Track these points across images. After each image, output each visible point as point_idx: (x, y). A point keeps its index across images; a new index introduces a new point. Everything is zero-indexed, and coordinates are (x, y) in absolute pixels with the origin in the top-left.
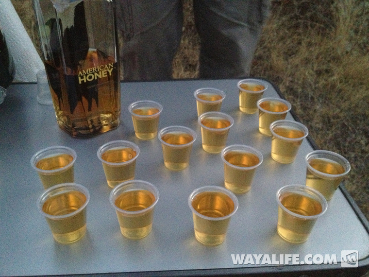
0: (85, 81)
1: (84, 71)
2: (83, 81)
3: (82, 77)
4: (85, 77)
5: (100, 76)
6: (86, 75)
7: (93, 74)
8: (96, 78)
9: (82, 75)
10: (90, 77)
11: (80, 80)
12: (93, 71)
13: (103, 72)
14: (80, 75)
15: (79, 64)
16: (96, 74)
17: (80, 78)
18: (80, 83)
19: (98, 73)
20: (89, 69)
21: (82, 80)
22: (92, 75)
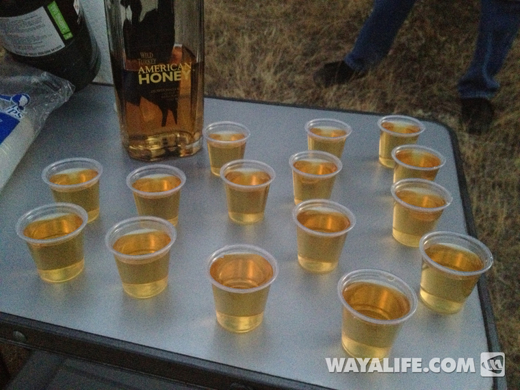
0: (148, 82)
1: (147, 67)
2: (145, 81)
3: (144, 76)
4: (148, 75)
5: (171, 79)
6: (150, 74)
7: (161, 73)
8: (164, 80)
9: (144, 72)
10: (156, 78)
11: (141, 79)
12: (160, 69)
13: (175, 73)
14: (141, 72)
15: (140, 57)
16: (164, 74)
17: (140, 76)
18: (141, 83)
19: (168, 73)
20: (155, 66)
21: (143, 79)
22: (159, 75)
